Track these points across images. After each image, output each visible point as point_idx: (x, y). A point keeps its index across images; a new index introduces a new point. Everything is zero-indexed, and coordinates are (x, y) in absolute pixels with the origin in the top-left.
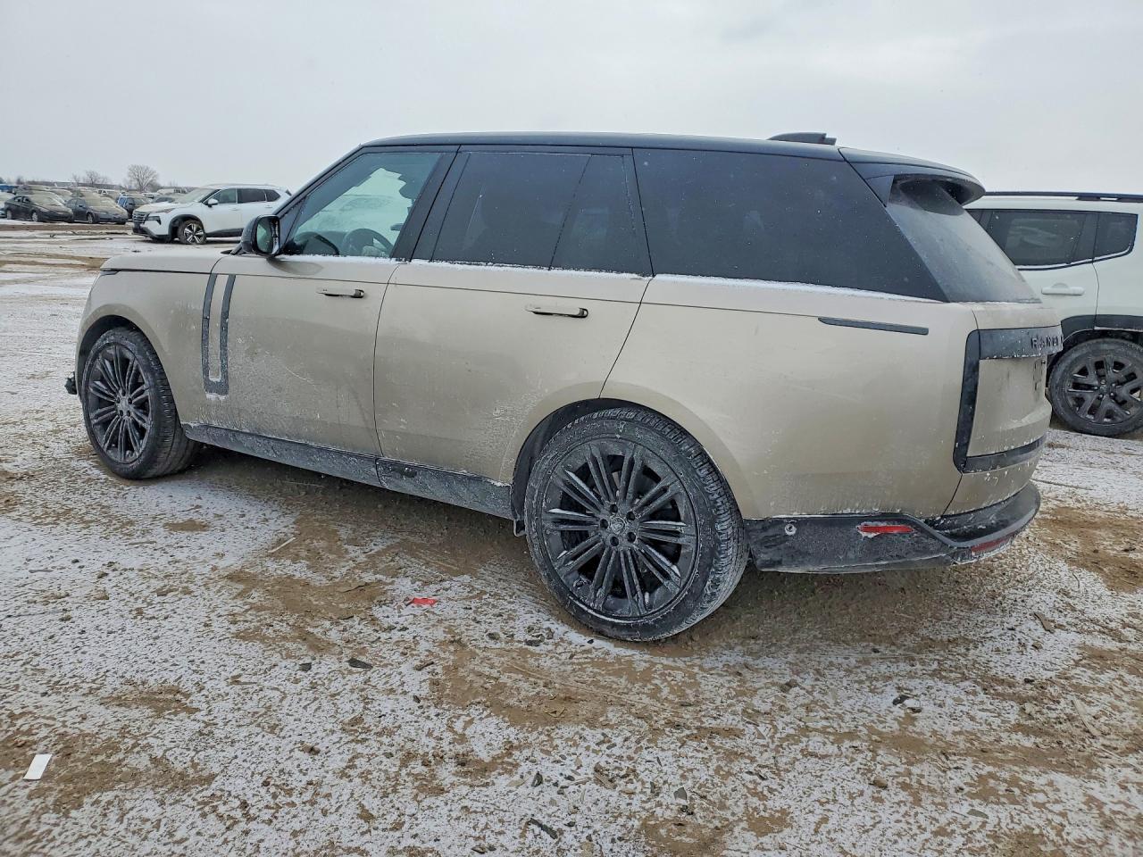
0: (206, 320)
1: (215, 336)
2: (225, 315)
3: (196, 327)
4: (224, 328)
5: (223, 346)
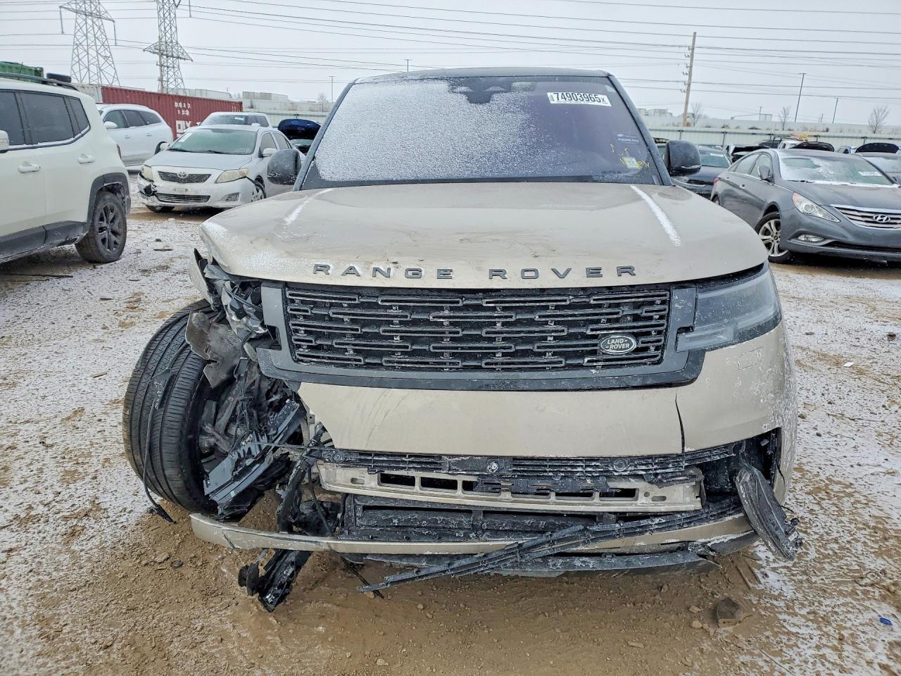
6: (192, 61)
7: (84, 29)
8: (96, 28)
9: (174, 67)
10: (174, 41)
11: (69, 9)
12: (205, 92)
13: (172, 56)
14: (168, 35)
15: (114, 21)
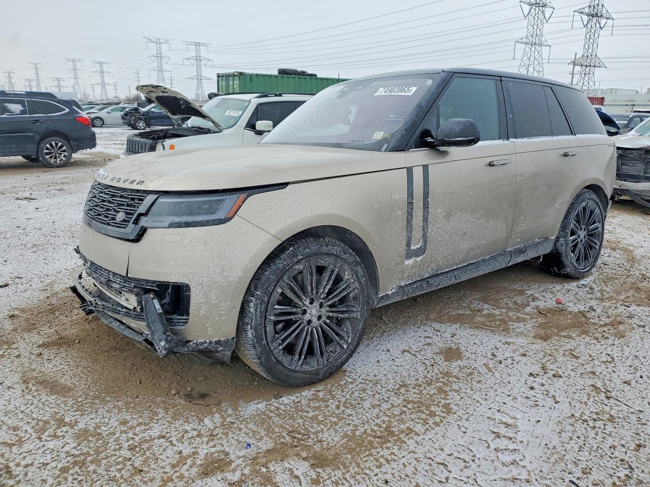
0: (410, 204)
1: (418, 213)
2: (426, 195)
3: (401, 213)
4: (426, 206)
5: (425, 219)
6: (606, 67)
7: (529, 54)
8: (536, 52)
9: (589, 74)
10: (593, 54)
11: (521, 43)
12: (615, 90)
13: (590, 66)
14: (590, 51)
15: (550, 47)
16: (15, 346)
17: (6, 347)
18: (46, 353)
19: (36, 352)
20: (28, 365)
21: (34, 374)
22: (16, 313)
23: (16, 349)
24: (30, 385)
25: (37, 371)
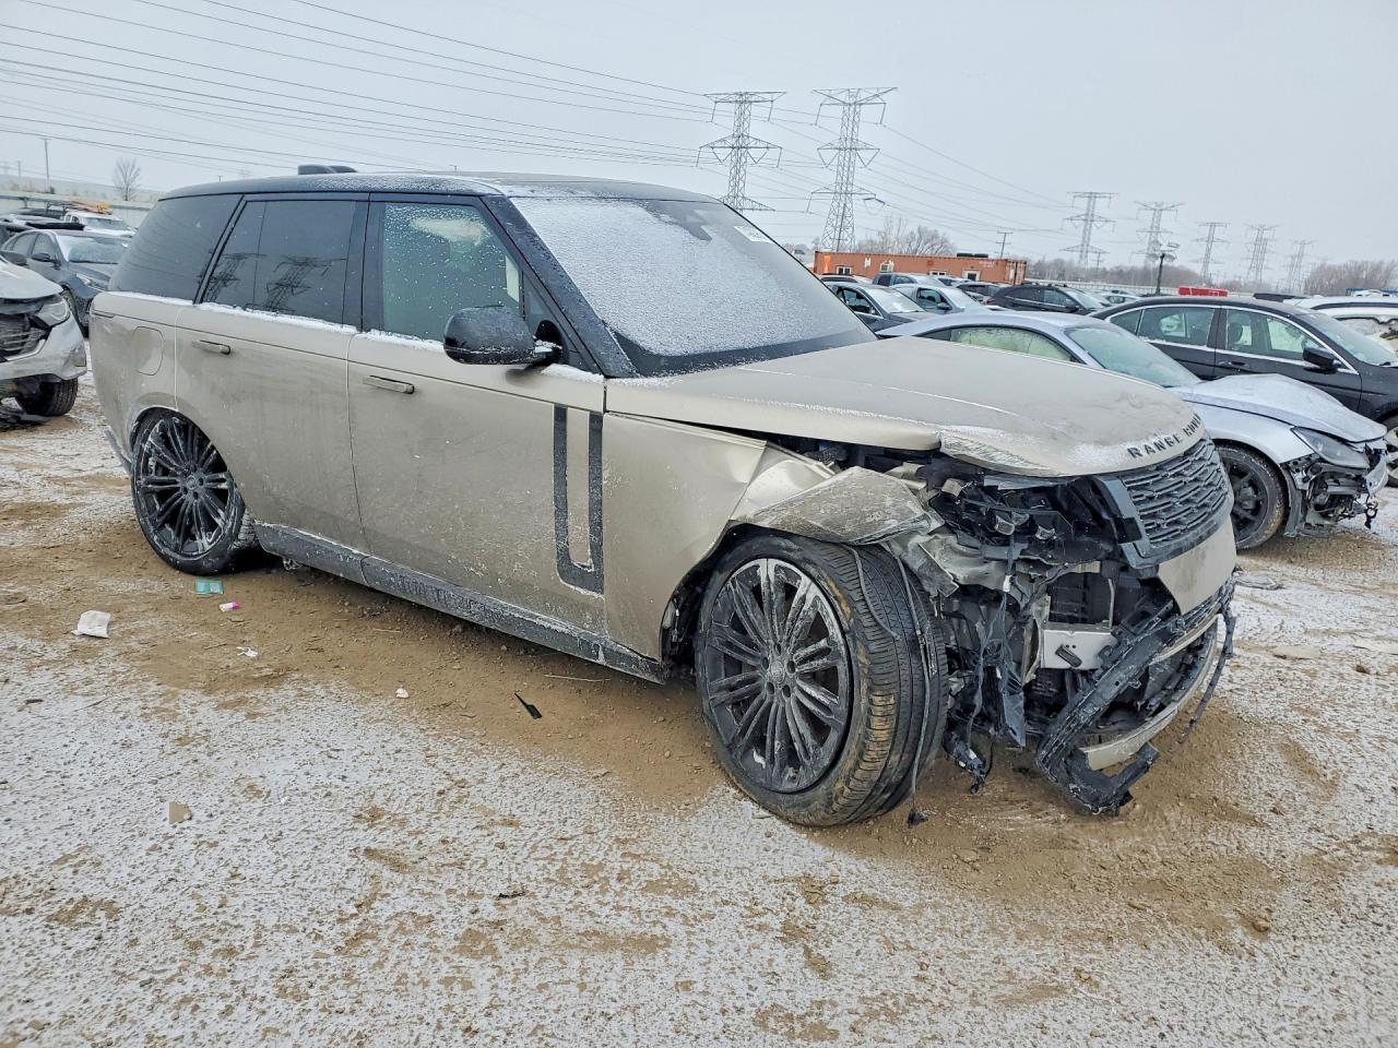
16: (1307, 851)
17: (1325, 858)
18: (1263, 811)
19: (1280, 819)
20: (1310, 806)
21: (1311, 788)
22: (1239, 934)
23: (1309, 844)
24: (1330, 777)
25: (1304, 790)
